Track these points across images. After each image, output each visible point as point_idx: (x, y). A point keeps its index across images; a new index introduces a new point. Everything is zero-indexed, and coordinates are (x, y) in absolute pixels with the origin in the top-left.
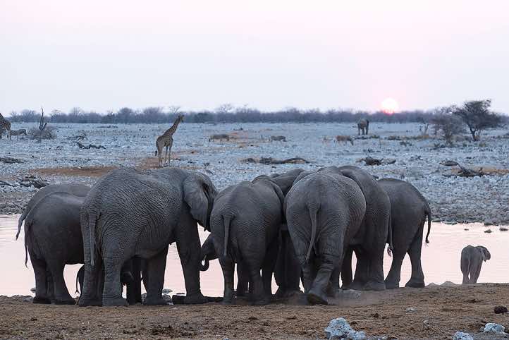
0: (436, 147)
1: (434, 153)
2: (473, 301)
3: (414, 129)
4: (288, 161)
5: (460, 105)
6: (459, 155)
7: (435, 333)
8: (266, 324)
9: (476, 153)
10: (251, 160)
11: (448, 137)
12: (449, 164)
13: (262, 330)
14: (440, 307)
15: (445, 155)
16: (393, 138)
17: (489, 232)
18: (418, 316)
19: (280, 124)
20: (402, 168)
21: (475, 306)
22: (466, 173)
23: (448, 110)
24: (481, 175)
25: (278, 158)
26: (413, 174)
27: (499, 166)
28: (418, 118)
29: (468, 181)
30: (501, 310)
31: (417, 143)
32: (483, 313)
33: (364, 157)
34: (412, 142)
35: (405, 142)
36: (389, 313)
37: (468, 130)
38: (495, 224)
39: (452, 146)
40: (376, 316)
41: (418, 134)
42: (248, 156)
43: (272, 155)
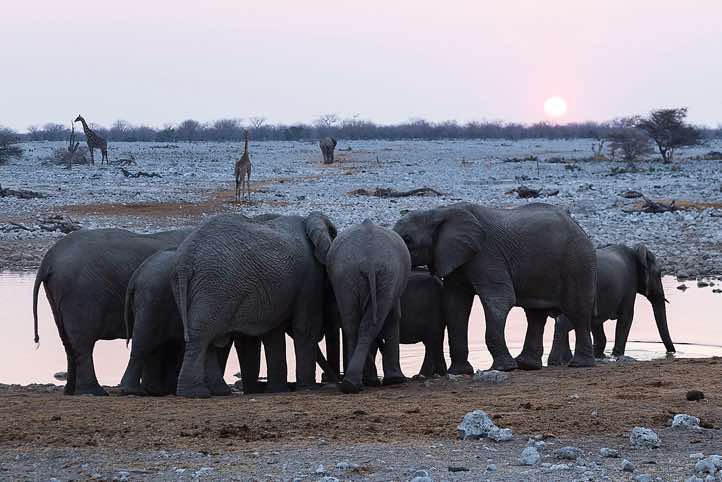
0: (614, 173)
1: (609, 182)
2: (659, 384)
3: (584, 147)
4: (413, 193)
5: (646, 115)
6: (644, 183)
7: (607, 429)
8: (377, 420)
9: (667, 180)
10: (362, 192)
11: (629, 158)
12: (631, 195)
13: (372, 429)
14: (614, 392)
15: (624, 184)
16: (556, 161)
17: (683, 288)
18: (584, 405)
19: (402, 142)
20: (567, 202)
21: (662, 391)
22: (653, 208)
23: (631, 122)
24: (673, 209)
25: (399, 188)
26: (582, 210)
27: (698, 198)
28: (589, 132)
29: (656, 218)
30: (695, 396)
31: (588, 167)
32: (672, 400)
33: (516, 186)
34: (580, 165)
35: (572, 165)
36: (545, 402)
37: (657, 149)
38: (692, 277)
39: (635, 171)
40: (528, 406)
41: (589, 154)
42: (358, 186)
43: (390, 185)
